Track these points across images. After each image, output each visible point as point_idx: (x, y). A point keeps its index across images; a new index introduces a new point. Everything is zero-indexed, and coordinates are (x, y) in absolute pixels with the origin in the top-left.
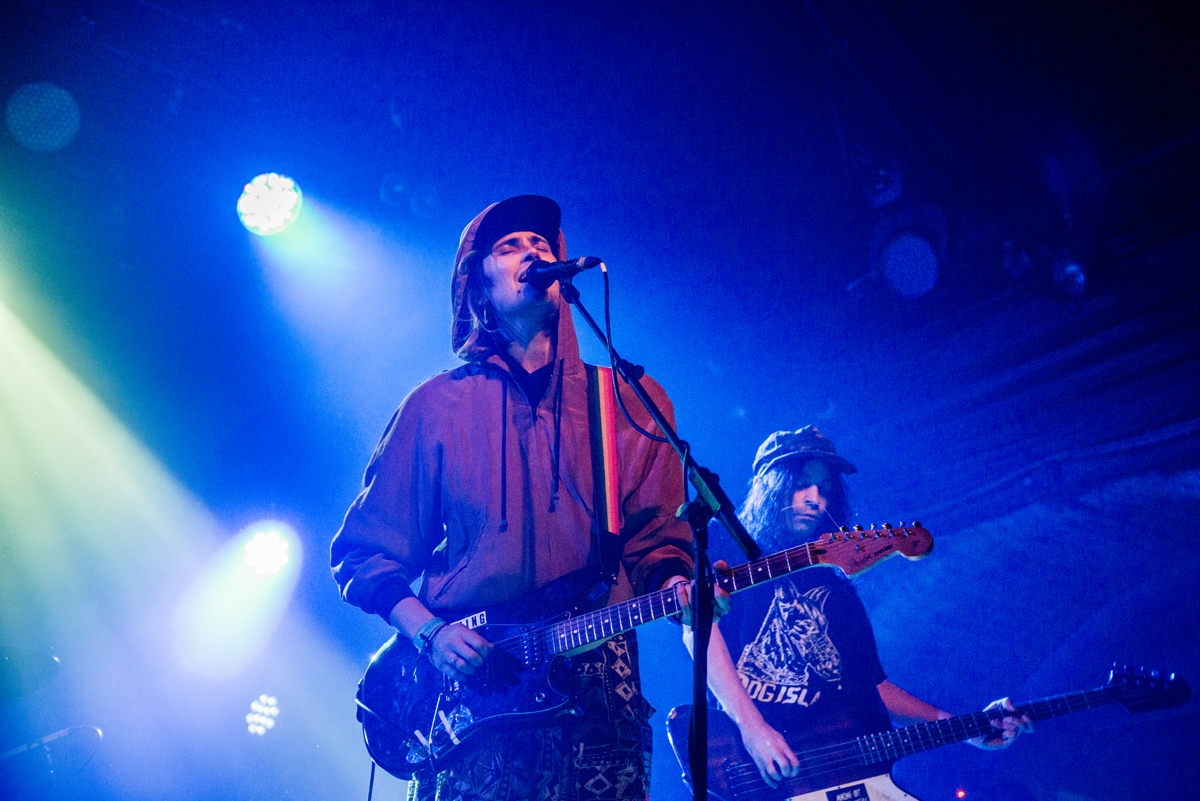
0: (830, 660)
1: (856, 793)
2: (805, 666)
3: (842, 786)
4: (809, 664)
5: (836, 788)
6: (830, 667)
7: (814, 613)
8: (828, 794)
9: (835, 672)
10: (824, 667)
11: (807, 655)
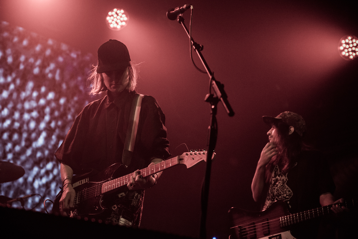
0: (285, 193)
1: (278, 237)
2: (275, 198)
3: (274, 235)
4: (276, 197)
5: (272, 236)
6: (285, 195)
7: (283, 178)
8: (269, 237)
9: (287, 197)
10: (283, 196)
11: (276, 194)
